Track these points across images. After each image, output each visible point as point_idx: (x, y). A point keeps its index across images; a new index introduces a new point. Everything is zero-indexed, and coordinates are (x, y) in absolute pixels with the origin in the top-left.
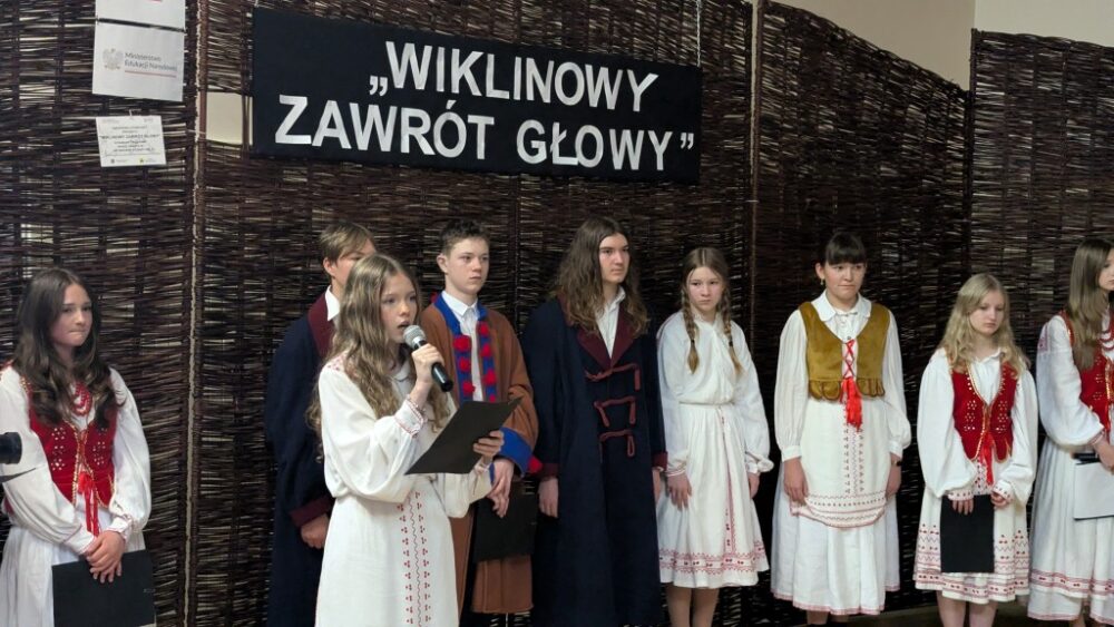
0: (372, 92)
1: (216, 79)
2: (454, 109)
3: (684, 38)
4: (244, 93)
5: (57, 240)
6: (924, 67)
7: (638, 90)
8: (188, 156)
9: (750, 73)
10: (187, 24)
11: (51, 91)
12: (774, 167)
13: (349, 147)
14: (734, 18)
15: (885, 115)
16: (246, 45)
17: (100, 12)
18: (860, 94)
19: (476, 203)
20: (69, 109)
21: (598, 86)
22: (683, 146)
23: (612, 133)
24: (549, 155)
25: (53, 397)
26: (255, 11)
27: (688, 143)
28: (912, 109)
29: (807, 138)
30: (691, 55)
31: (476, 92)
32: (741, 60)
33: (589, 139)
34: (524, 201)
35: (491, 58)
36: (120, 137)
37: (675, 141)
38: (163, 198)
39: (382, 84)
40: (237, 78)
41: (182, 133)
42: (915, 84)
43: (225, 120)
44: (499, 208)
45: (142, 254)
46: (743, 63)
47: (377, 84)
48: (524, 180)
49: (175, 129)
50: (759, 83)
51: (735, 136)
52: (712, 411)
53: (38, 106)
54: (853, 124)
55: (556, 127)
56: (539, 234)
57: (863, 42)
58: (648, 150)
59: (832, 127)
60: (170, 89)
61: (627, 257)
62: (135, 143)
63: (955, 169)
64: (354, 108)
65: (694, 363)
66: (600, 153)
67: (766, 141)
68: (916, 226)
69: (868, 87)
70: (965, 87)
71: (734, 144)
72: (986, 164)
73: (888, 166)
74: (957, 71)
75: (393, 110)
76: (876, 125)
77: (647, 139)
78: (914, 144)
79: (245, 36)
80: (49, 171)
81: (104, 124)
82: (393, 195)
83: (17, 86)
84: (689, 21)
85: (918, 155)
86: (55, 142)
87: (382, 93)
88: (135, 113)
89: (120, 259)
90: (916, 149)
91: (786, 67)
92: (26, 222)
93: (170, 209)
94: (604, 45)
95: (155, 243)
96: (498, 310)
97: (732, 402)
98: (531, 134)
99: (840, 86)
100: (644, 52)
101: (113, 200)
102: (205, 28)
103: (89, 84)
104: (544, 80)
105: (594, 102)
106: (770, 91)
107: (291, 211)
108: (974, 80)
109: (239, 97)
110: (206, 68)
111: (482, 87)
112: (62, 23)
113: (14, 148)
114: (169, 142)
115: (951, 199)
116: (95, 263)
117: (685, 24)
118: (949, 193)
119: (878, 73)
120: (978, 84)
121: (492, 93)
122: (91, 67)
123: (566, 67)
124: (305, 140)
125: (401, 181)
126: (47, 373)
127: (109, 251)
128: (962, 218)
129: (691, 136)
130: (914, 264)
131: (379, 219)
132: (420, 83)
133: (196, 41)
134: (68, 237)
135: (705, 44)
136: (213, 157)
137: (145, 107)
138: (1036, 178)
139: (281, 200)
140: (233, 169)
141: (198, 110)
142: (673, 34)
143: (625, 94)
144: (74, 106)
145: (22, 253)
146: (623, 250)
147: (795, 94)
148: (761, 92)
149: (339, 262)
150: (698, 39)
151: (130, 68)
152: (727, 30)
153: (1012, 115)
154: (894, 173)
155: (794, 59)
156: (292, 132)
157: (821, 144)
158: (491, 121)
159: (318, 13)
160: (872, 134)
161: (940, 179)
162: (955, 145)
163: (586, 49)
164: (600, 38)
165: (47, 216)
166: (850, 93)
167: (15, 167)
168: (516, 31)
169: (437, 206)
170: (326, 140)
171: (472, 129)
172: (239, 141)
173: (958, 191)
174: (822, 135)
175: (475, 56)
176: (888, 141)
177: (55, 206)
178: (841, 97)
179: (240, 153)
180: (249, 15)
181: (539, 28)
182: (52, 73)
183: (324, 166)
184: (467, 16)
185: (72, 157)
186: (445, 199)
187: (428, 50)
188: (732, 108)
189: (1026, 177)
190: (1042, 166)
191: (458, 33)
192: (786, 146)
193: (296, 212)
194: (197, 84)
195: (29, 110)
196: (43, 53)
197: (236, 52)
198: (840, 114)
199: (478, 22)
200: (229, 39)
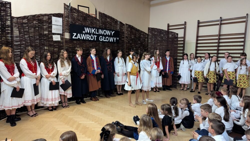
1: (66, 31)
2: (92, 35)
5: (49, 48)
6: (143, 31)
7: (112, 33)
8: (63, 40)
10: (63, 25)
11: (47, 32)
12: (127, 41)
13: (81, 39)
14: (123, 26)
15: (139, 36)
17: (53, 24)
19: (95, 45)
20: (50, 34)
23: (110, 38)
25: (47, 65)
26: (70, 24)
28: (142, 36)
29: (131, 39)
30: (118, 29)
31: (95, 33)
32: (124, 30)
33: (107, 38)
34: (100, 45)
35: (96, 29)
36: (55, 37)
37: (117, 39)
40: (68, 31)
42: (142, 33)
43: (67, 36)
44: (97, 46)
45: (58, 50)
47: (84, 32)
48: (100, 43)
50: (126, 33)
51: (123, 38)
52: (121, 67)
54: (136, 37)
55: (104, 37)
57: (137, 28)
58: (114, 40)
59: (133, 38)
60: (61, 32)
61: (110, 52)
62: (57, 38)
63: (146, 42)
64: (81, 35)
65: (119, 62)
66: (108, 40)
67: (126, 39)
70: (147, 33)
72: (149, 42)
74: (146, 32)
75: (86, 35)
77: (113, 38)
79: (69, 27)
80: (47, 41)
81: (53, 36)
83: (44, 32)
86: (48, 38)
89: (56, 51)
90: (142, 40)
92: (45, 46)
93: (61, 45)
94: (109, 28)
95: (60, 49)
97: (123, 66)
98: (101, 38)
99: (134, 33)
100: (113, 29)
101: (55, 44)
102: (65, 26)
103: (52, 32)
104: (102, 31)
105: (108, 34)
108: (148, 32)
109: (68, 33)
111: (95, 32)
112: (48, 25)
113: (44, 38)
114: (61, 38)
115: (146, 45)
116: (52, 51)
119: (138, 32)
121: (96, 33)
122: (52, 30)
123: (104, 30)
124: (76, 38)
125: (87, 43)
126: (46, 63)
127: (54, 50)
128: (147, 47)
130: (142, 52)
131: (84, 47)
132: (88, 32)
135: (120, 28)
136: (66, 40)
137: (58, 34)
138: (154, 43)
139: (73, 44)
140: (68, 41)
141: (64, 35)
142: (116, 27)
143: (111, 33)
146: (110, 51)
147: (129, 34)
148: (126, 34)
153: (152, 36)
154: (140, 42)
155: (129, 30)
156: (75, 37)
158: (96, 36)
159: (77, 24)
160: (137, 38)
162: (146, 40)
163: (107, 29)
167: (44, 40)
168: (99, 26)
170: (78, 38)
171: (94, 37)
172: (68, 38)
175: (94, 29)
176: (139, 39)
177: (48, 45)
181: (102, 26)
182: (48, 30)
183: (78, 41)
184: (93, 25)
185: (50, 39)
186: (92, 45)
187: (89, 28)
188: (123, 35)
189: (153, 43)
190: (155, 42)
191: (93, 27)
192: (129, 39)
193: (75, 46)
194: (64, 32)
195: (45, 34)
196: (46, 28)
197: (68, 28)
198: (134, 36)
199: (95, 25)
200: (67, 27)
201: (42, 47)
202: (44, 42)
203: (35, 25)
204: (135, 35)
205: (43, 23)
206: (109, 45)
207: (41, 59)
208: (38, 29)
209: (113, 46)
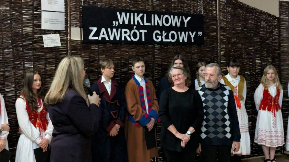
0: (114, 25)
1: (73, 24)
2: (136, 29)
3: (198, 7)
4: (80, 27)
5: (34, 66)
6: (265, 11)
7: (186, 21)
8: (67, 44)
9: (217, 15)
10: (65, 10)
11: (31, 29)
12: (224, 39)
13: (108, 40)
14: (212, 1)
15: (255, 25)
16: (81, 15)
17: (43, 9)
18: (248, 19)
19: (143, 52)
20: (36, 33)
21: (175, 21)
22: (199, 35)
23: (179, 33)
24: (162, 39)
26: (82, 6)
27: (200, 34)
28: (263, 23)
29: (233, 32)
30: (200, 11)
31: (142, 24)
32: (215, 12)
33: (173, 36)
34: (156, 51)
35: (145, 15)
36: (49, 40)
37: (196, 34)
38: (60, 54)
39: (116, 23)
40: (78, 24)
41: (65, 38)
42: (263, 16)
43: (76, 34)
44: (149, 53)
46: (215, 13)
47: (115, 23)
48: (156, 46)
49: (63, 37)
50: (220, 18)
51: (213, 32)
53: (28, 33)
54: (246, 27)
55: (164, 32)
56: (160, 60)
57: (248, 6)
58: (189, 37)
59: (240, 28)
60: (61, 27)
62: (53, 41)
63: (275, 38)
64: (109, 30)
66: (176, 38)
67: (222, 33)
68: (265, 54)
69: (250, 17)
70: (277, 16)
71: (213, 34)
72: (285, 36)
73: (256, 38)
74: (275, 12)
75: (119, 30)
76: (253, 27)
77: (189, 34)
78: (263, 32)
79: (80, 13)
80: (31, 49)
81: (44, 37)
82: (121, 51)
83: (22, 28)
84: (200, 3)
85: (265, 35)
86: (33, 42)
87: (117, 25)
88: (52, 34)
89: (50, 70)
90: (265, 33)
91: (227, 13)
92: (26, 62)
94: (176, 10)
96: (150, 80)
98: (157, 34)
99: (242, 18)
100: (187, 11)
101: (48, 56)
102: (70, 11)
103: (41, 27)
104: (160, 20)
105: (174, 25)
106: (223, 20)
107: (94, 56)
108: (280, 14)
109: (79, 28)
110: (70, 21)
111: (143, 23)
112: (33, 12)
113: (22, 44)
114: (61, 40)
115: (275, 46)
116: (44, 71)
117: (198, 4)
118: (274, 44)
119: (252, 13)
120: (281, 15)
121: (146, 24)
122: (41, 23)
123: (166, 16)
124: (96, 38)
125: (123, 48)
127: (47, 68)
128: (278, 51)
129: (201, 33)
130: (265, 64)
131: (116, 58)
132: (126, 22)
133: (68, 15)
134: (37, 65)
135: (204, 8)
136: (73, 44)
137: (55, 32)
139: (91, 54)
140: (79, 46)
141: (69, 32)
142: (195, 6)
143: (182, 23)
144: (37, 32)
145: (25, 70)
147: (230, 20)
148: (220, 20)
149: (105, 69)
150: (202, 7)
151: (50, 22)
152: (210, 5)
154: (258, 40)
155: (229, 11)
156: (93, 36)
157: (237, 33)
158: (146, 31)
159: (99, 6)
160: (251, 30)
161: (271, 41)
162: (275, 32)
163: (171, 12)
164: (175, 8)
165: (31, 60)
166: (245, 19)
167: (23, 48)
168: (152, 8)
169: (133, 54)
170: (102, 38)
171: (141, 34)
172: (80, 39)
173: (277, 44)
174: (238, 31)
175: (141, 15)
176: (256, 31)
177: (33, 58)
178: (242, 20)
179: (80, 42)
180: (81, 8)
181: (158, 7)
182: (31, 25)
183: (102, 45)
184: (138, 5)
185: (37, 45)
186: (135, 52)
187: (128, 14)
188: (212, 25)
191: (136, 9)
193: (95, 57)
194: (68, 26)
195: (25, 34)
196: (29, 20)
197: (78, 17)
198: (243, 25)
199: (142, 6)
200: (76, 14)
201: (18, 64)
202: (23, 51)
203: (4, 16)
204: (244, 21)
205: (21, 8)
206: (178, 51)
207: (16, 92)
208: (11, 23)
209: (187, 53)
